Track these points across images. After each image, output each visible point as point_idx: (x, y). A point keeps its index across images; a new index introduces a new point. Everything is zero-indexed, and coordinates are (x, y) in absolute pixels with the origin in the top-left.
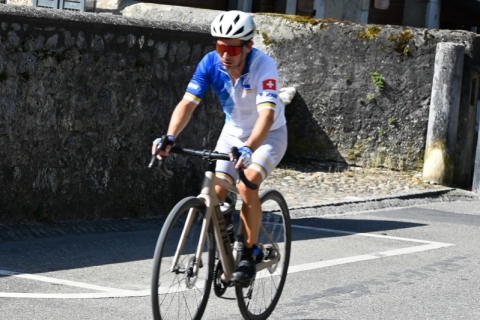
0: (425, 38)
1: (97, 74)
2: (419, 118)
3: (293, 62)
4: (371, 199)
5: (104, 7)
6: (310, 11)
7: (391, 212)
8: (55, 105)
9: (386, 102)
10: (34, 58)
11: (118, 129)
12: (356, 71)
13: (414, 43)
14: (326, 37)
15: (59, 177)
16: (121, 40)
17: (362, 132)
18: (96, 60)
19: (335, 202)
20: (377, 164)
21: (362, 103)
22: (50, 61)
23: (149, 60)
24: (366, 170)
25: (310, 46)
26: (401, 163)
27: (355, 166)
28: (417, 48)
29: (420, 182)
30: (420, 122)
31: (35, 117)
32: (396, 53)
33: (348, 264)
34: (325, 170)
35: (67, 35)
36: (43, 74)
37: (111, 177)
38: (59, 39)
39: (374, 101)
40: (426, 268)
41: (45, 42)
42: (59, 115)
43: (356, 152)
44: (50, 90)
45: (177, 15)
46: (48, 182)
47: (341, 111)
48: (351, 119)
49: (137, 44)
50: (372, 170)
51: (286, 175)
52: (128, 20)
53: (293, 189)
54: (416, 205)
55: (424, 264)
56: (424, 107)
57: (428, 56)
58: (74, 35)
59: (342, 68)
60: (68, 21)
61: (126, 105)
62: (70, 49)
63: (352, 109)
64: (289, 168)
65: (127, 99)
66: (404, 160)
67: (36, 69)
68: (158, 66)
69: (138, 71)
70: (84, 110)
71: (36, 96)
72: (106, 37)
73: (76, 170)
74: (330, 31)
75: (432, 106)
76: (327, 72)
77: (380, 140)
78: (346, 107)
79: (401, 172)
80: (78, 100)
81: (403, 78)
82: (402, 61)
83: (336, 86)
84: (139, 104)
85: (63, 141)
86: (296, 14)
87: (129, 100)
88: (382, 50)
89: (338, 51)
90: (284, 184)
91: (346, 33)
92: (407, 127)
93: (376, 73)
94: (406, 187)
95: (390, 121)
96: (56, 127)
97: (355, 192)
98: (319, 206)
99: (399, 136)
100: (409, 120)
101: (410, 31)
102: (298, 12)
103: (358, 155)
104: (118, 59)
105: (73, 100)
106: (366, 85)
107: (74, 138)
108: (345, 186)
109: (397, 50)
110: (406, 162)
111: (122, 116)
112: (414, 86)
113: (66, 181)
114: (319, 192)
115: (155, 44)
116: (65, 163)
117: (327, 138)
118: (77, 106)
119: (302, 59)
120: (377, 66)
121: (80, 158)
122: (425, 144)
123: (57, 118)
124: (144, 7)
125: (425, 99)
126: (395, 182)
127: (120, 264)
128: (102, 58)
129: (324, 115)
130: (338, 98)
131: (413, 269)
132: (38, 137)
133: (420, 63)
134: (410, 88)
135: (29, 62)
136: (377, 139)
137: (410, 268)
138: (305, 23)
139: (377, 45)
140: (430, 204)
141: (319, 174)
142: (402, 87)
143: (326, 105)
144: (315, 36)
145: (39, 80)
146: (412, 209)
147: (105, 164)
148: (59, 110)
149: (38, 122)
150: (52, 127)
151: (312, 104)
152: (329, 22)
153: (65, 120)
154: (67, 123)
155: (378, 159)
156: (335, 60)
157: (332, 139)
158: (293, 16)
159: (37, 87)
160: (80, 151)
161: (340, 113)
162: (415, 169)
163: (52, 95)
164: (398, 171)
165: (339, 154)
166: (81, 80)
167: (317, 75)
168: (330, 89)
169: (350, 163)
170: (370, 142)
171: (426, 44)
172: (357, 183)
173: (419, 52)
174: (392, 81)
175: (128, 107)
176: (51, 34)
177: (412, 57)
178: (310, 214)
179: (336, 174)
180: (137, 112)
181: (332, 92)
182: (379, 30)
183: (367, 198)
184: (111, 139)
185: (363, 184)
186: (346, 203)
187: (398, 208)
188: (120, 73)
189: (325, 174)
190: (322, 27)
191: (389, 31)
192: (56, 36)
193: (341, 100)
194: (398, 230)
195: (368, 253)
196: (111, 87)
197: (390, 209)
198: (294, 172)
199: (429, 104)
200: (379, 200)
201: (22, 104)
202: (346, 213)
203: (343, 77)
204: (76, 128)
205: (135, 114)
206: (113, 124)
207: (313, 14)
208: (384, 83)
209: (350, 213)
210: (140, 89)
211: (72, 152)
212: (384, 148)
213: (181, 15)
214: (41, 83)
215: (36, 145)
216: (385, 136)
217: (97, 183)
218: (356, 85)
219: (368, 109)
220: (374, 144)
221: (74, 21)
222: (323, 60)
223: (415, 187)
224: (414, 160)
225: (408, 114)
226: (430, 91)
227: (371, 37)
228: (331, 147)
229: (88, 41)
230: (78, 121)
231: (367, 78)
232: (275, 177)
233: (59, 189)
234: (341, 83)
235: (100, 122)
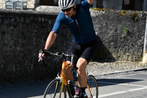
0: (143, 14)
1: (28, 31)
2: (141, 43)
3: (96, 24)
4: (124, 71)
5: (29, 8)
6: (101, 6)
7: (131, 76)
8: (14, 42)
9: (129, 37)
10: (6, 27)
11: (36, 50)
12: (118, 27)
13: (138, 16)
14: (107, 15)
15: (16, 67)
16: (36, 19)
17: (120, 48)
18: (28, 26)
19: (111, 73)
20: (126, 59)
21: (120, 38)
22: (12, 27)
23: (46, 26)
24: (122, 61)
25: (102, 19)
26: (134, 59)
27: (118, 60)
28: (140, 18)
29: (141, 65)
30: (141, 44)
31: (7, 47)
32: (132, 20)
33: (117, 95)
34: (108, 62)
35: (18, 18)
36: (9, 32)
37: (34, 67)
38: (15, 20)
39: (125, 37)
40: (144, 95)
41: (10, 21)
42: (15, 46)
43: (119, 55)
44: (12, 37)
45: (55, 9)
46: (12, 69)
47: (113, 41)
48: (116, 44)
49: (42, 20)
50: (124, 61)
51: (94, 64)
52: (38, 12)
53: (96, 69)
54: (140, 73)
55: (143, 94)
56: (142, 39)
57: (143, 21)
58: (20, 18)
59: (113, 26)
60: (18, 13)
61: (38, 42)
62: (19, 23)
63: (117, 40)
64: (95, 62)
65: (38, 40)
66: (136, 57)
67: (7, 30)
68: (49, 28)
69: (42, 30)
70: (24, 44)
71: (7, 40)
72: (31, 18)
73: (22, 64)
74: (109, 13)
75: (145, 38)
76: (108, 28)
77: (127, 51)
78: (115, 39)
79: (135, 62)
80: (22, 40)
81: (135, 29)
82: (134, 23)
83: (111, 32)
84: (43, 41)
85: (17, 55)
86: (97, 8)
87: (39, 40)
88: (127, 19)
89: (112, 20)
90: (93, 67)
91: (114, 14)
92: (136, 46)
93: (125, 27)
94: (136, 67)
95: (130, 44)
96: (14, 50)
97: (118, 69)
98: (106, 75)
99: (134, 49)
100: (137, 43)
101: (137, 12)
102: (97, 7)
103: (119, 56)
104: (35, 26)
105: (20, 41)
106: (122, 32)
107: (21, 54)
108: (115, 67)
109: (132, 19)
110: (136, 58)
111: (37, 45)
112: (139, 32)
113: (18, 69)
114: (106, 69)
115: (48, 20)
116: (18, 62)
117: (108, 51)
118: (21, 42)
119: (99, 23)
120: (126, 25)
121: (23, 60)
122: (143, 52)
123: (15, 47)
124: (43, 7)
125: (143, 36)
126: (132, 65)
127: (38, 96)
128: (30, 26)
129: (107, 43)
130: (112, 37)
131: (139, 96)
132: (8, 54)
133: (141, 23)
134: (137, 32)
135: (5, 28)
136: (126, 50)
137: (138, 95)
138: (100, 11)
139: (125, 17)
140: (145, 73)
141: (105, 63)
142: (135, 32)
143: (108, 39)
144: (103, 15)
145: (8, 34)
146: (138, 74)
147: (32, 62)
148: (15, 44)
149: (8, 49)
150: (13, 50)
151: (102, 39)
152: (108, 10)
153: (17, 48)
154: (18, 48)
155: (126, 58)
156: (111, 23)
157: (110, 51)
158: (96, 8)
159: (8, 37)
160: (23, 58)
161: (112, 42)
162: (139, 60)
163: (13, 39)
164: (133, 61)
165: (112, 56)
166: (23, 33)
167: (104, 29)
168: (109, 34)
169: (116, 59)
170: (123, 52)
171: (143, 16)
172: (119, 66)
173: (140, 19)
174: (131, 30)
175: (39, 42)
176: (12, 18)
177: (138, 21)
178: (103, 77)
179: (111, 63)
180: (42, 44)
181: (110, 34)
182: (126, 12)
183: (123, 71)
184: (33, 53)
185: (121, 66)
186: (115, 73)
187: (134, 74)
188: (36, 31)
189: (108, 63)
190: (106, 12)
191: (129, 12)
192: (14, 19)
193: (113, 37)
194: (134, 82)
195: (124, 90)
196: (33, 36)
197: (131, 75)
198: (97, 63)
199: (144, 37)
200: (127, 72)
201: (3, 42)
202: (115, 77)
203: (113, 29)
204: (21, 50)
205: (41, 45)
206: (34, 49)
207: (102, 7)
208: (128, 31)
209: (117, 77)
210: (43, 36)
211: (20, 59)
212: (128, 54)
213: (56, 9)
214: (9, 35)
215: (8, 56)
216: (129, 49)
217: (29, 69)
218: (118, 32)
219: (122, 40)
220: (125, 52)
221: (20, 13)
222: (106, 23)
223: (139, 67)
224: (139, 58)
225: (137, 41)
226: (145, 33)
227: (123, 15)
228: (110, 54)
229: (25, 20)
230: (22, 48)
231: (122, 29)
232: (90, 65)
233: (16, 71)
234: (113, 31)
235: (29, 48)
